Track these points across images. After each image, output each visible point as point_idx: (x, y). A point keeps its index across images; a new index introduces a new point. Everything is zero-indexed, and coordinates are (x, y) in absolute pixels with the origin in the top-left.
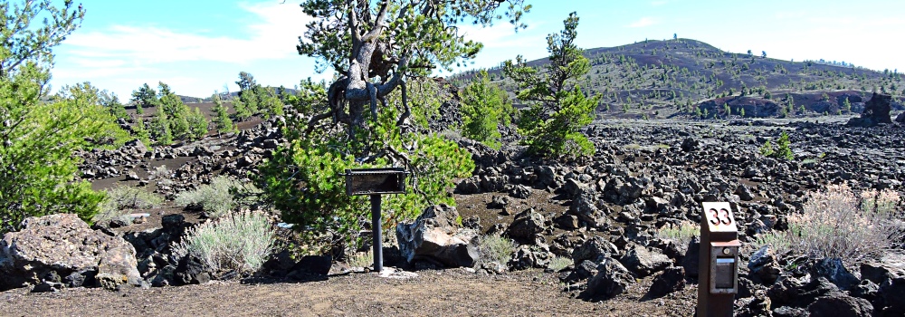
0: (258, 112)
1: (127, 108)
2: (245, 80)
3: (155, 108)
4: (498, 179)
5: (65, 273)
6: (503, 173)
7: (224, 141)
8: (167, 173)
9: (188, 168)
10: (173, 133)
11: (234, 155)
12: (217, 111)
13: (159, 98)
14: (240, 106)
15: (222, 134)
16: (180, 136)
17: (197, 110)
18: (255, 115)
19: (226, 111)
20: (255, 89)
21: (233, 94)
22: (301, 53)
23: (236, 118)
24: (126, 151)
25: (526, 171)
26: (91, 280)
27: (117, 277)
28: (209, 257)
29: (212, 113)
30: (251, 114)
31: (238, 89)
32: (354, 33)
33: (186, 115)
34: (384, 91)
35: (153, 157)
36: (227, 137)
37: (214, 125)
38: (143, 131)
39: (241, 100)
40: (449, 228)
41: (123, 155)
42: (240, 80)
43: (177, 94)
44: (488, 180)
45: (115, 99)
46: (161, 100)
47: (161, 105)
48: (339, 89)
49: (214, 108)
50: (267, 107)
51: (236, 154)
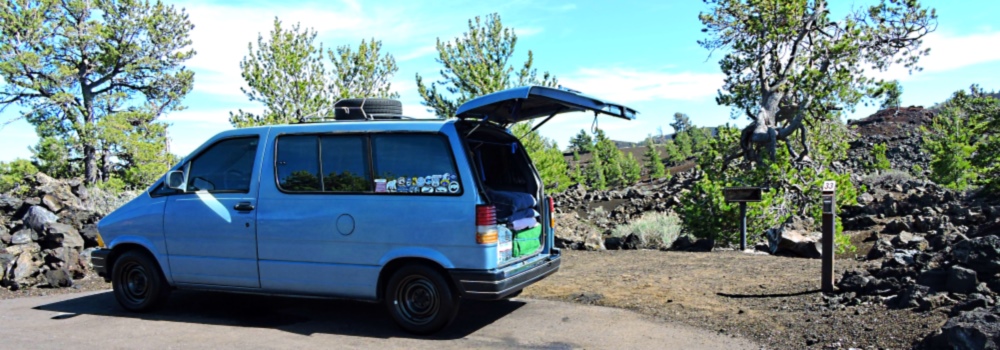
0: (692, 155)
1: (565, 155)
2: (680, 121)
3: (591, 154)
4: (935, 220)
5: (569, 243)
6: (943, 213)
7: (655, 187)
8: (603, 213)
9: (622, 209)
10: (607, 179)
11: (664, 197)
12: (649, 155)
13: (594, 144)
14: (674, 150)
15: (654, 179)
16: (612, 181)
17: (631, 155)
18: (689, 159)
19: (659, 155)
20: (690, 131)
21: (667, 137)
22: (719, 103)
23: (668, 162)
24: (570, 193)
25: (973, 211)
26: (581, 247)
27: (594, 246)
28: (643, 237)
29: (645, 158)
30: (684, 158)
31: (672, 131)
32: (763, 86)
33: (619, 160)
34: (783, 135)
35: (592, 199)
36: (659, 183)
37: (647, 170)
38: (579, 177)
39: (675, 143)
40: (804, 231)
41: (567, 197)
42: (674, 122)
43: (611, 138)
44: (922, 220)
45: (555, 146)
46: (596, 146)
47: (597, 151)
48: (749, 133)
49: (647, 153)
50: (701, 150)
51: (666, 195)
